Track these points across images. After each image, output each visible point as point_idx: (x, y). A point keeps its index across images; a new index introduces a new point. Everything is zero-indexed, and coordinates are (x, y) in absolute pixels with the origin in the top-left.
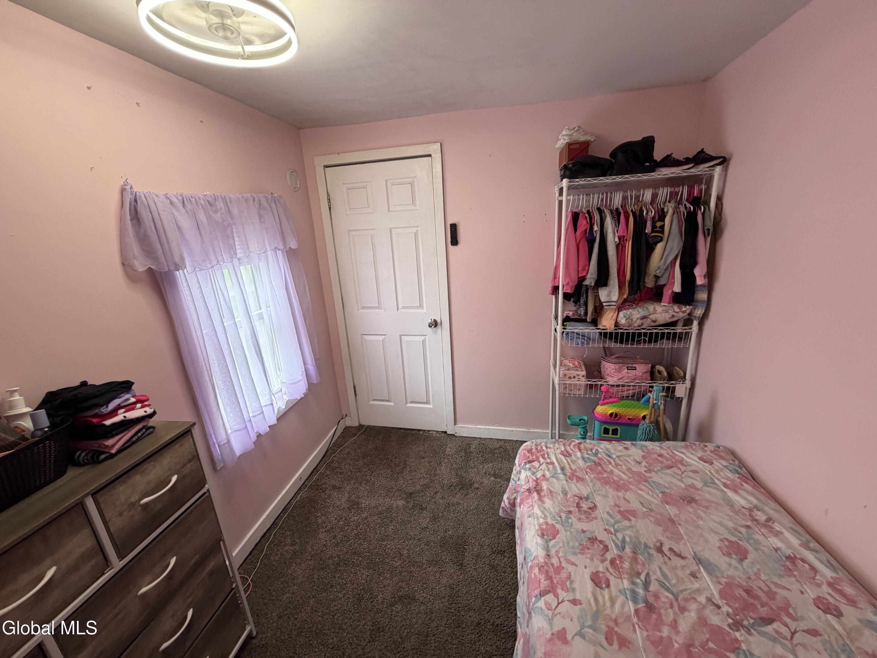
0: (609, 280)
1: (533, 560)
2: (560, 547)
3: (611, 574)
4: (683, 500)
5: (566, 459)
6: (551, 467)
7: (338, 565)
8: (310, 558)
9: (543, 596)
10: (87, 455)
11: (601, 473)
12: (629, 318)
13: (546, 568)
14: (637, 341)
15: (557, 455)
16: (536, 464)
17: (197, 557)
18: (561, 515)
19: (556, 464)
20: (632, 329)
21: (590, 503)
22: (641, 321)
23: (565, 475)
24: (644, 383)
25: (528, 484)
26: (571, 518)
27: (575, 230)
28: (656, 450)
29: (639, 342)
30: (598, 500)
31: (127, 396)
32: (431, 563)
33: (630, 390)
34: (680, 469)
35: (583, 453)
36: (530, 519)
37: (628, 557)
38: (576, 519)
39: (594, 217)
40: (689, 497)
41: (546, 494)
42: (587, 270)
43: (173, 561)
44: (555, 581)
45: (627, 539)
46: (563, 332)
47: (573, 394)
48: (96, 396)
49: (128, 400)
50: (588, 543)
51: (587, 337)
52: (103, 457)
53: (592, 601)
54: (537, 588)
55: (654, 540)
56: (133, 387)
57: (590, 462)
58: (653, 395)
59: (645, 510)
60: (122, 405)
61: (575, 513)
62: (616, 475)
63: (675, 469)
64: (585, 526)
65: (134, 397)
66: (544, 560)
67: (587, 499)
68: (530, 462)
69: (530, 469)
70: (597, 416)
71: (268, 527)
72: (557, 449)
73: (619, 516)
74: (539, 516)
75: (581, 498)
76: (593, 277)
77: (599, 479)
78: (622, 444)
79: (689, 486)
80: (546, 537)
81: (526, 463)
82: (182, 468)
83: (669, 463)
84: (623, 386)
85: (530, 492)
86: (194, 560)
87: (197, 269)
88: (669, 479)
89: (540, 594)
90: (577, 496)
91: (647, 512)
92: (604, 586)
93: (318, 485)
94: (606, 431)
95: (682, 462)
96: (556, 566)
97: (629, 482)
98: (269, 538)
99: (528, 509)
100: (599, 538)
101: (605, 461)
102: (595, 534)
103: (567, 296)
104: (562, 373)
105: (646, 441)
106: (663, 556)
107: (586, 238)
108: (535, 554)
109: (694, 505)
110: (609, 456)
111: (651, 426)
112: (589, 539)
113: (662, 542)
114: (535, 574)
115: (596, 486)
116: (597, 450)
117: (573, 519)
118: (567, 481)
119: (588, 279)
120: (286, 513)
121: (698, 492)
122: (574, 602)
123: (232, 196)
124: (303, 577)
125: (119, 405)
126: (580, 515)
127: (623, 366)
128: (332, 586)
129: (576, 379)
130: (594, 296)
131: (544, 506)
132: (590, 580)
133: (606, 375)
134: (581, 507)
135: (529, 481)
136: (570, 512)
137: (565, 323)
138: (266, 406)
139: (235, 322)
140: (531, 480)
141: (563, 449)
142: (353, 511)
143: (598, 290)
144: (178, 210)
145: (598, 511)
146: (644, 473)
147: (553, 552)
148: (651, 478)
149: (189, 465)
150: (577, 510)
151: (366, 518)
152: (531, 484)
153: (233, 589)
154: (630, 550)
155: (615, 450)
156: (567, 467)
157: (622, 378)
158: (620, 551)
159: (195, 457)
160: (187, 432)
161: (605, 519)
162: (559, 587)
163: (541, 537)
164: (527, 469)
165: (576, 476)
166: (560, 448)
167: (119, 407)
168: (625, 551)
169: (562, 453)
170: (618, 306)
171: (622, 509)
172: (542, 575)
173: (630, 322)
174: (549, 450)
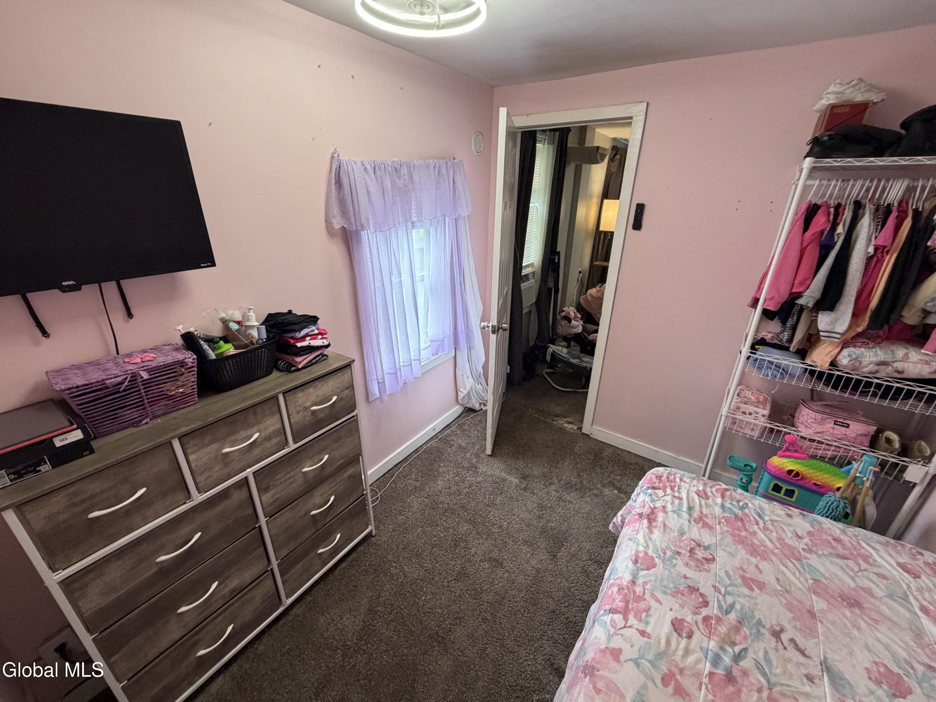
0: (838, 304)
1: (617, 579)
2: (650, 580)
3: (699, 629)
4: (843, 600)
5: (699, 500)
6: (677, 501)
7: (446, 511)
8: (426, 496)
9: (612, 613)
10: (284, 364)
11: (739, 529)
12: (856, 359)
13: (626, 591)
14: (861, 392)
15: (690, 492)
16: (660, 493)
17: (342, 461)
18: (667, 551)
19: (685, 501)
20: (858, 375)
21: (708, 554)
22: (876, 368)
23: (690, 515)
24: (854, 447)
25: (642, 509)
26: (676, 559)
27: (806, 229)
28: (833, 532)
29: (864, 393)
30: (721, 556)
31: (313, 328)
32: (525, 542)
33: (829, 450)
34: (859, 565)
35: (726, 501)
36: (629, 542)
37: (729, 623)
38: (682, 563)
39: (843, 214)
40: (854, 600)
41: (658, 526)
42: (806, 286)
43: (326, 457)
44: (630, 607)
45: (738, 606)
46: (750, 357)
47: (743, 433)
48: (294, 324)
49: (313, 331)
50: (686, 590)
51: (783, 369)
52: (293, 368)
53: (663, 642)
54: (609, 604)
55: (774, 622)
56: (318, 322)
57: (730, 513)
58: (859, 466)
59: (779, 588)
60: (309, 334)
61: (684, 556)
62: (759, 538)
63: (851, 563)
64: (690, 573)
65: (318, 329)
66: (627, 583)
67: (706, 548)
68: (654, 488)
69: (651, 495)
70: (770, 468)
71: (400, 460)
72: (694, 486)
73: (739, 581)
74: (640, 543)
75: (699, 545)
76: (814, 295)
77: (733, 535)
78: (786, 509)
79: (862, 588)
80: (639, 565)
81: (648, 488)
82: (341, 392)
83: (846, 552)
84: (819, 442)
85: (641, 518)
86: (339, 463)
87: (378, 230)
88: (835, 570)
89: (610, 610)
90: (694, 541)
91: (781, 591)
92: (684, 635)
93: (447, 440)
94: (777, 488)
95: (867, 558)
96: (637, 594)
97: (772, 552)
98: (399, 469)
99: (632, 533)
100: (701, 591)
101: (752, 519)
102: (699, 585)
103: (767, 314)
104: (734, 405)
105: (827, 517)
106: (777, 642)
107: (820, 242)
108: (620, 575)
109: (857, 611)
110: (760, 516)
111: (841, 502)
112: (689, 587)
113: (784, 628)
114: (612, 592)
115: (725, 540)
116: (747, 504)
117: (679, 562)
118: (689, 522)
119: (804, 298)
120: (417, 453)
121: (872, 600)
122: (643, 633)
123: (416, 162)
124: (418, 509)
125: (307, 333)
126: (690, 560)
127: (828, 418)
128: (437, 525)
129: (753, 416)
130: (809, 322)
131: (651, 536)
132: (670, 623)
133: (798, 422)
134: (695, 554)
135: (644, 506)
136: (679, 553)
137: (757, 347)
138: (415, 360)
139: (401, 281)
140: (647, 506)
141: (701, 488)
142: (470, 472)
143: (818, 313)
144: (369, 176)
145: (714, 565)
146: (801, 551)
147: (640, 581)
148: (809, 559)
149: (346, 392)
150: (688, 554)
151: (480, 482)
152: (645, 510)
153: (363, 495)
154: (735, 617)
155: (772, 512)
156: (697, 508)
157: (823, 432)
158: (721, 613)
159: (351, 387)
160: (348, 366)
161: (719, 576)
162: (632, 613)
163: (633, 563)
164: (648, 494)
165: (704, 521)
166: (697, 487)
167: (307, 335)
168: (728, 616)
169: (698, 493)
170: (842, 341)
171: (747, 575)
172: (619, 595)
173: (857, 364)
174: (683, 484)
